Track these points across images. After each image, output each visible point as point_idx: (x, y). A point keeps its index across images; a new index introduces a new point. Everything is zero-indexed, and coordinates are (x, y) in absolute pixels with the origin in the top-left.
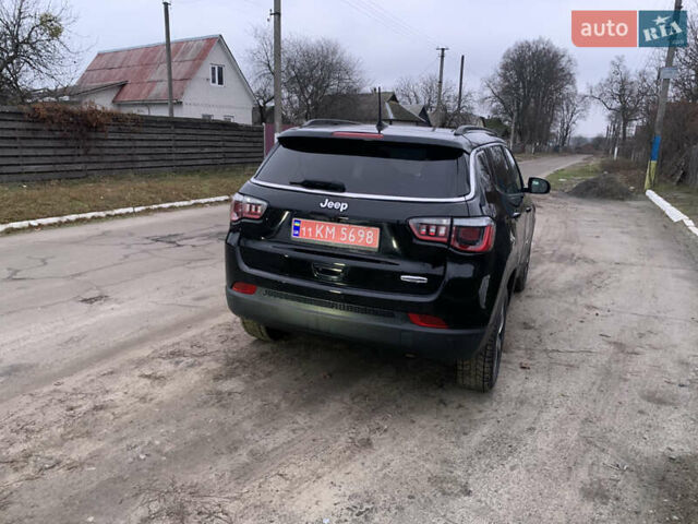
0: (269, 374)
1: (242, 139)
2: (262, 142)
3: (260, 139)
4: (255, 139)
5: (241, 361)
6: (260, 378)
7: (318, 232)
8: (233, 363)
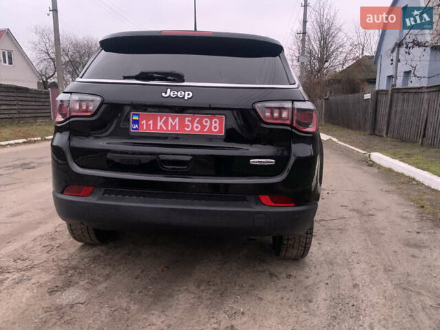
0: (108, 277)
1: (32, 100)
2: (49, 102)
3: (47, 100)
4: (43, 100)
5: (75, 268)
6: (100, 283)
7: (160, 124)
8: (67, 272)
